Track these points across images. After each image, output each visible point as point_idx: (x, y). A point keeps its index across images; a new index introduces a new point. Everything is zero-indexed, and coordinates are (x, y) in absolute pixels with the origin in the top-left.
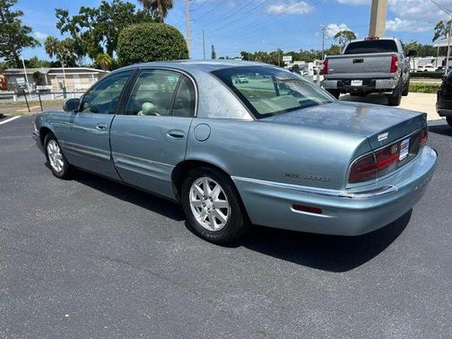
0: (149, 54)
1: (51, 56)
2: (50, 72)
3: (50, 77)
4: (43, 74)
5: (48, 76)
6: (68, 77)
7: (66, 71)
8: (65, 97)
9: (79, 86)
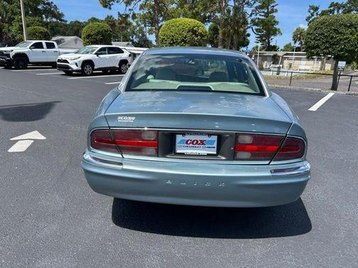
0: (327, 42)
1: (295, 42)
2: (287, 54)
3: (283, 59)
4: (279, 56)
5: (282, 57)
6: (296, 59)
7: (296, 54)
8: (278, 74)
9: (302, 67)
